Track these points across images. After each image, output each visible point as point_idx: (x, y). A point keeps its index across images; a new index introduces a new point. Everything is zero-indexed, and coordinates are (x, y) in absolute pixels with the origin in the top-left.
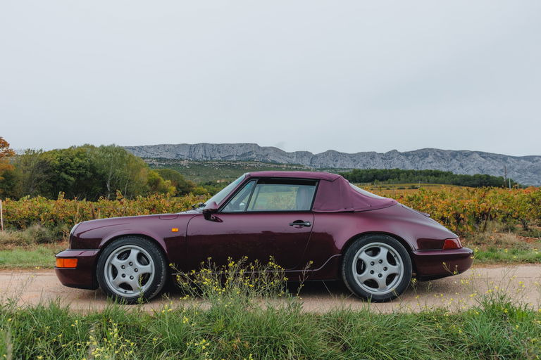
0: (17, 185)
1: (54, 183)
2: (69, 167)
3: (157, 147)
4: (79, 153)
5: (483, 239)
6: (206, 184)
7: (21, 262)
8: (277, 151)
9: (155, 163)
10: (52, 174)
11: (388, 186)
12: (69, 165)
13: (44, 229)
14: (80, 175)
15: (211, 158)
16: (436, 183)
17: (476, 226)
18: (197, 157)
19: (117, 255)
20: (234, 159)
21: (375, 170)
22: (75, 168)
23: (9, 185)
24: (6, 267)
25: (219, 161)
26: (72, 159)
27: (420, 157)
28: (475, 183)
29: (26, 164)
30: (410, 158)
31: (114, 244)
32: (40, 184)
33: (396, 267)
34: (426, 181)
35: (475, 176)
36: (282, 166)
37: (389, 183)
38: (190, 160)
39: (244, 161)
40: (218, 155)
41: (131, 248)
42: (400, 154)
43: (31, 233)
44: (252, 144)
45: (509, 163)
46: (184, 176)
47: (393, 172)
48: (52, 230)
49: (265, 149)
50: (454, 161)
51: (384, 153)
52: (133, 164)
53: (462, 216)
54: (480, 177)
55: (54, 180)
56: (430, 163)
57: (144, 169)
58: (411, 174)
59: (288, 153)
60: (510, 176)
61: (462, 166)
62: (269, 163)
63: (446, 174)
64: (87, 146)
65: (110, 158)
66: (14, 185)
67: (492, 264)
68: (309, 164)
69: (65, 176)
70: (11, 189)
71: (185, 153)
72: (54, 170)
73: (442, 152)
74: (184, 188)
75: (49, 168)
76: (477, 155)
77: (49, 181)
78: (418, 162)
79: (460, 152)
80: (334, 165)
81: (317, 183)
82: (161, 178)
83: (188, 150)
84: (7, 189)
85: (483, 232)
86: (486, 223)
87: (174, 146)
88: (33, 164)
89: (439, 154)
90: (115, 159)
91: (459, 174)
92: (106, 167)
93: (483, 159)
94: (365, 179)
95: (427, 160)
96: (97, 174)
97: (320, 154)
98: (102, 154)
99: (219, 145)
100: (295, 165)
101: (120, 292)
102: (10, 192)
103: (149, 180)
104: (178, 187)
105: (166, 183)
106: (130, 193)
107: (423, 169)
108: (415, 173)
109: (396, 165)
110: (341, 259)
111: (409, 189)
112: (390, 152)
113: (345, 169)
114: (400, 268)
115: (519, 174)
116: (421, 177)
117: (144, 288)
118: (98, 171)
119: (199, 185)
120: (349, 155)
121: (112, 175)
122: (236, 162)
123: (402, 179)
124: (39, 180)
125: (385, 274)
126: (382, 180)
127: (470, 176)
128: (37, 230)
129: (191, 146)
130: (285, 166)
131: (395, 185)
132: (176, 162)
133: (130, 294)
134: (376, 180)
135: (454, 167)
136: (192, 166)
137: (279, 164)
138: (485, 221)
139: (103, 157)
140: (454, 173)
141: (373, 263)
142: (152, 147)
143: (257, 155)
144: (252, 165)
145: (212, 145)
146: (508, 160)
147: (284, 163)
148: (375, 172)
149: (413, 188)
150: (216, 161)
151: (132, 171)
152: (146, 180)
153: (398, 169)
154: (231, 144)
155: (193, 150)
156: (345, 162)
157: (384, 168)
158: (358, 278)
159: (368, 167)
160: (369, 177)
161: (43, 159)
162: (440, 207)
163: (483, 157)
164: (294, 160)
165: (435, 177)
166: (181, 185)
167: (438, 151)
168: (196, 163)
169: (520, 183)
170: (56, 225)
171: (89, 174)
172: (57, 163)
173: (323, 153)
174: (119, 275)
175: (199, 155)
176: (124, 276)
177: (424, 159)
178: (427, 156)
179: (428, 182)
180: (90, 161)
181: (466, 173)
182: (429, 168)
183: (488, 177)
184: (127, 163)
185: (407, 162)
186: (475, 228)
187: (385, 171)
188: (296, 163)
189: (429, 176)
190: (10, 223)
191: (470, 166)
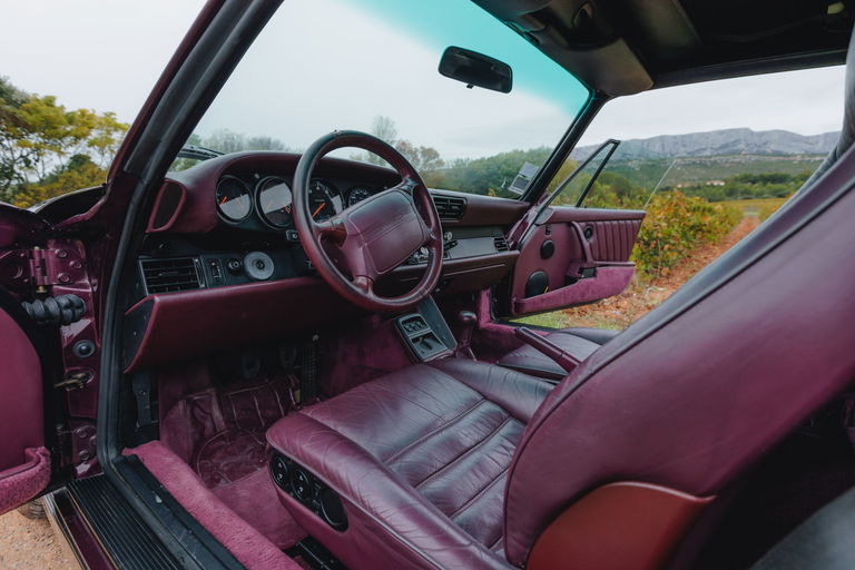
8: (784, 136)
15: (672, 155)
18: (651, 155)
20: (708, 153)
25: (683, 158)
36: (792, 159)
38: (641, 160)
39: (723, 156)
40: (682, 149)
44: (740, 129)
49: (762, 134)
59: (808, 138)
62: (767, 156)
99: (684, 136)
100: (819, 155)
129: (643, 141)
130: (799, 158)
132: (622, 163)
136: (643, 168)
137: (788, 156)
143: (748, 145)
147: (797, 153)
150: (679, 158)
164: (818, 148)
168: (649, 163)
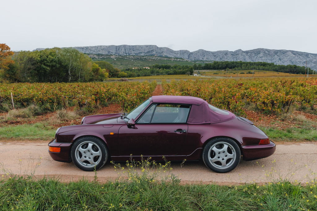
0: (17, 72)
1: (38, 71)
2: (46, 61)
3: (96, 47)
4: (51, 53)
5: (286, 117)
6: (126, 70)
7: (28, 135)
8: (168, 50)
9: (96, 57)
10: (36, 66)
11: (234, 71)
12: (46, 60)
13: (36, 107)
14: (53, 66)
15: (129, 54)
16: (264, 70)
17: (283, 109)
18: (121, 53)
19: (81, 146)
20: (143, 54)
21: (227, 62)
22: (50, 62)
23: (13, 72)
24: (20, 139)
25: (134, 56)
26: (47, 57)
27: (255, 54)
28: (287, 70)
29: (21, 60)
30: (249, 54)
31: (79, 141)
32: (30, 71)
33: (232, 155)
34: (258, 69)
35: (287, 66)
36: (171, 59)
37: (235, 70)
38: (116, 55)
39: (148, 56)
40: (133, 52)
41: (89, 142)
42: (243, 52)
43: (30, 110)
44: (153, 46)
45: (309, 58)
46: (113, 65)
47: (238, 63)
48: (41, 107)
49: (161, 48)
50: (276, 56)
51: (233, 51)
52: (83, 59)
53: (275, 102)
54: (291, 67)
55: (38, 69)
56: (261, 57)
57: (90, 62)
58: (249, 64)
59: (175, 51)
60: (309, 66)
61: (280, 59)
62: (163, 57)
63: (270, 65)
64: (55, 48)
65: (70, 55)
66: (15, 72)
67: (287, 141)
68: (187, 58)
69: (44, 67)
70: (14, 74)
71: (113, 51)
72: (38, 63)
73: (269, 51)
74: (113, 72)
75: (34, 62)
76: (290, 53)
77: (35, 70)
78: (254, 57)
79: (280, 51)
80: (203, 58)
81: (190, 106)
82: (100, 68)
83: (115, 49)
84: (12, 74)
85: (286, 113)
86: (289, 108)
87: (106, 46)
88: (25, 60)
89: (267, 52)
90: (72, 56)
91: (278, 65)
92: (67, 62)
93: (294, 55)
94: (221, 67)
95: (259, 55)
96: (63, 65)
97: (194, 52)
98: (64, 53)
99: (133, 46)
100: (179, 58)
101: (84, 165)
102: (13, 76)
103: (93, 69)
104: (110, 72)
105: (103, 71)
106: (82, 77)
107: (257, 61)
108: (251, 64)
109: (240, 59)
110: (202, 150)
111: (247, 73)
112: (237, 51)
113: (209, 61)
114: (234, 155)
115: (315, 65)
116: (255, 66)
117: (97, 163)
118: (63, 64)
119: (122, 71)
120: (212, 52)
121: (71, 66)
122: (144, 56)
123: (243, 68)
124: (29, 69)
125: (226, 159)
126: (231, 68)
127: (284, 66)
128: (33, 108)
129: (117, 46)
130: (173, 59)
131: (239, 71)
132: (108, 56)
133: (89, 166)
134: (227, 68)
135: (275, 60)
136: (118, 59)
137: (170, 58)
138: (288, 106)
139: (65, 55)
140: (275, 64)
141: (219, 153)
142: (93, 47)
143: (156, 52)
144: (153, 58)
145: (130, 46)
146: (309, 56)
147: (172, 57)
148: (227, 63)
149: (250, 73)
150: (132, 56)
151: (83, 63)
152: (91, 69)
153: (241, 61)
154: (141, 46)
155: (118, 49)
156: (209, 57)
157: (233, 61)
158: (211, 160)
159: (222, 60)
160: (223, 66)
161: (30, 56)
162: (263, 95)
163: (294, 54)
164: (178, 56)
165: (264, 66)
166: (112, 71)
167: (267, 50)
168: (120, 57)
169: (315, 70)
170: (43, 104)
171: (58, 66)
172: (39, 59)
173: (196, 51)
174: (83, 157)
175: (122, 52)
176: (85, 157)
177: (257, 55)
178: (259, 53)
179: (259, 69)
180: (58, 58)
181: (283, 64)
182: (260, 61)
183: (295, 67)
184: (79, 59)
185: (247, 57)
186: (282, 110)
187: (233, 63)
188: (180, 57)
189: (260, 66)
190: (17, 101)
191: (285, 59)
